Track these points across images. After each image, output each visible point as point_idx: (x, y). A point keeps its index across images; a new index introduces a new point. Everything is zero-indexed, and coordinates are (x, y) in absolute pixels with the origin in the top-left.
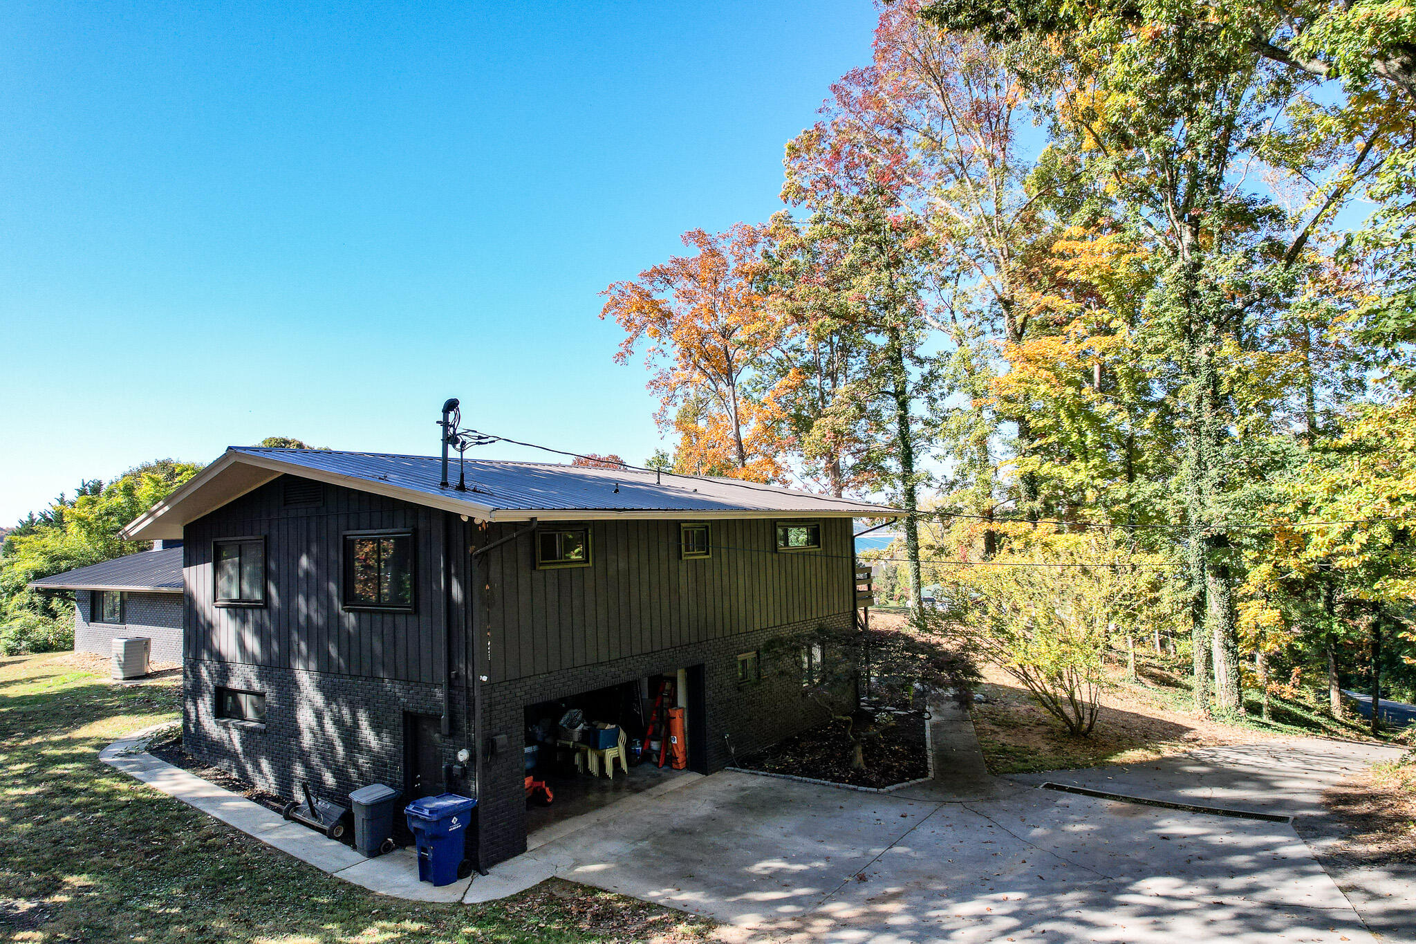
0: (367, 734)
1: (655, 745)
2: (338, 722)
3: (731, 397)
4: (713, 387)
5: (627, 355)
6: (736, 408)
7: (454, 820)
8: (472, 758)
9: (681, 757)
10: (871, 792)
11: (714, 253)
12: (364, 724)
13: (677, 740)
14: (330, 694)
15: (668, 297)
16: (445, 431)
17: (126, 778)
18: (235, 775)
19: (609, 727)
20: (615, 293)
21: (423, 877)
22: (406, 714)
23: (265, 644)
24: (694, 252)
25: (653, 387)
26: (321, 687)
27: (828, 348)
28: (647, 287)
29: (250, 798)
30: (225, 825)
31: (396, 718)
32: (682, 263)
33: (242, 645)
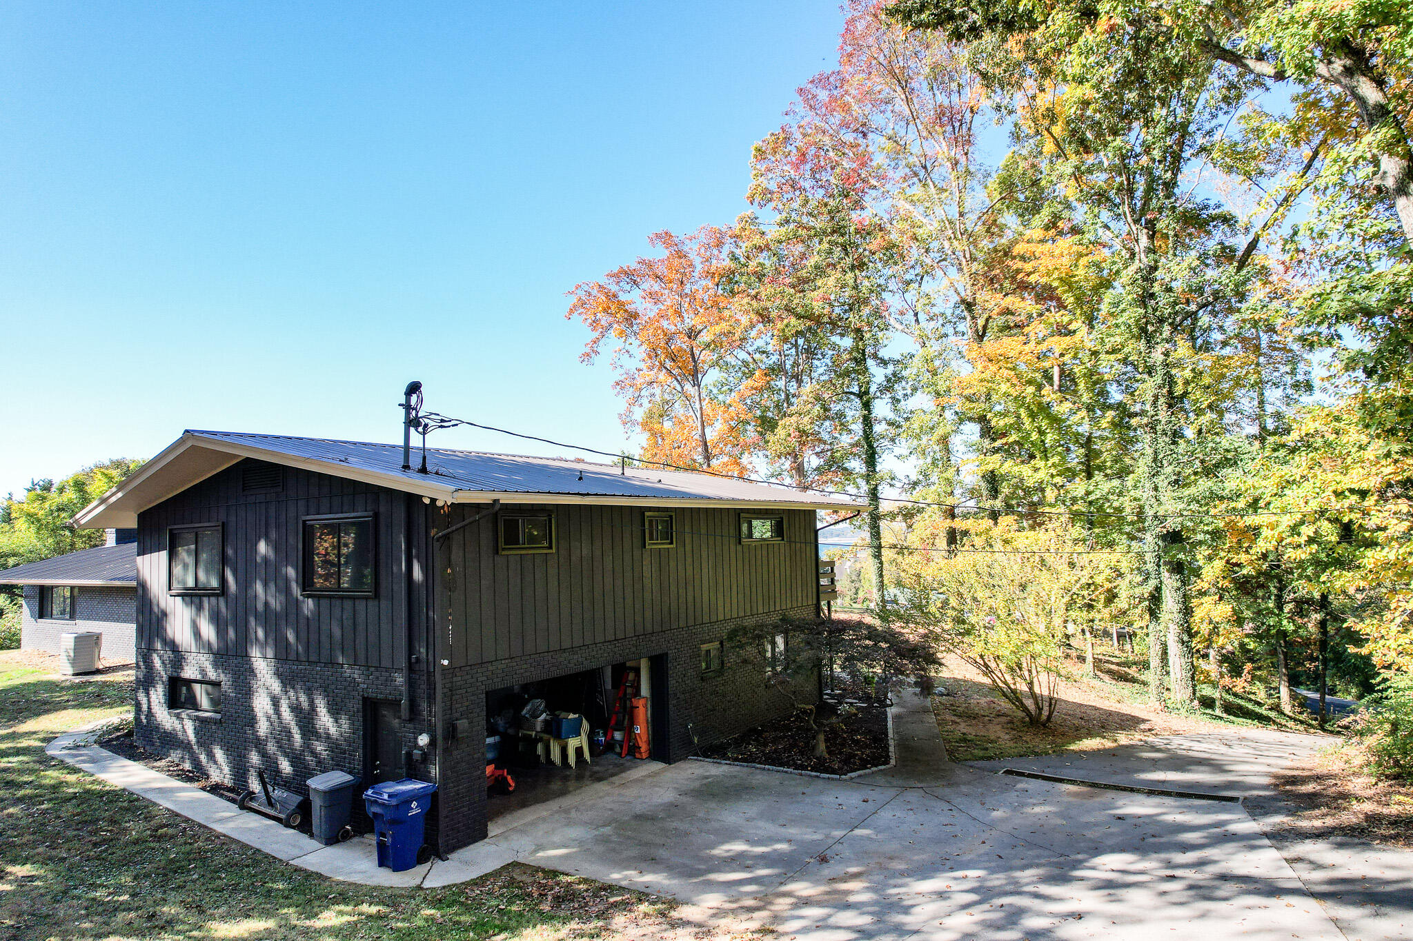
0: (325, 720)
1: (618, 736)
2: (296, 709)
3: (697, 398)
4: (679, 388)
5: (593, 355)
6: (701, 408)
7: (414, 805)
8: (433, 743)
9: (644, 747)
10: (833, 779)
11: (681, 255)
12: (322, 710)
13: (641, 730)
14: (287, 679)
15: (635, 298)
16: (408, 414)
17: (75, 771)
18: (187, 766)
19: (572, 716)
20: (581, 293)
21: (381, 864)
22: (365, 700)
23: (221, 632)
24: (660, 253)
25: (618, 387)
26: (278, 674)
27: (793, 350)
28: (614, 288)
29: (204, 789)
30: (177, 815)
31: (355, 705)
32: (650, 265)
33: (197, 633)
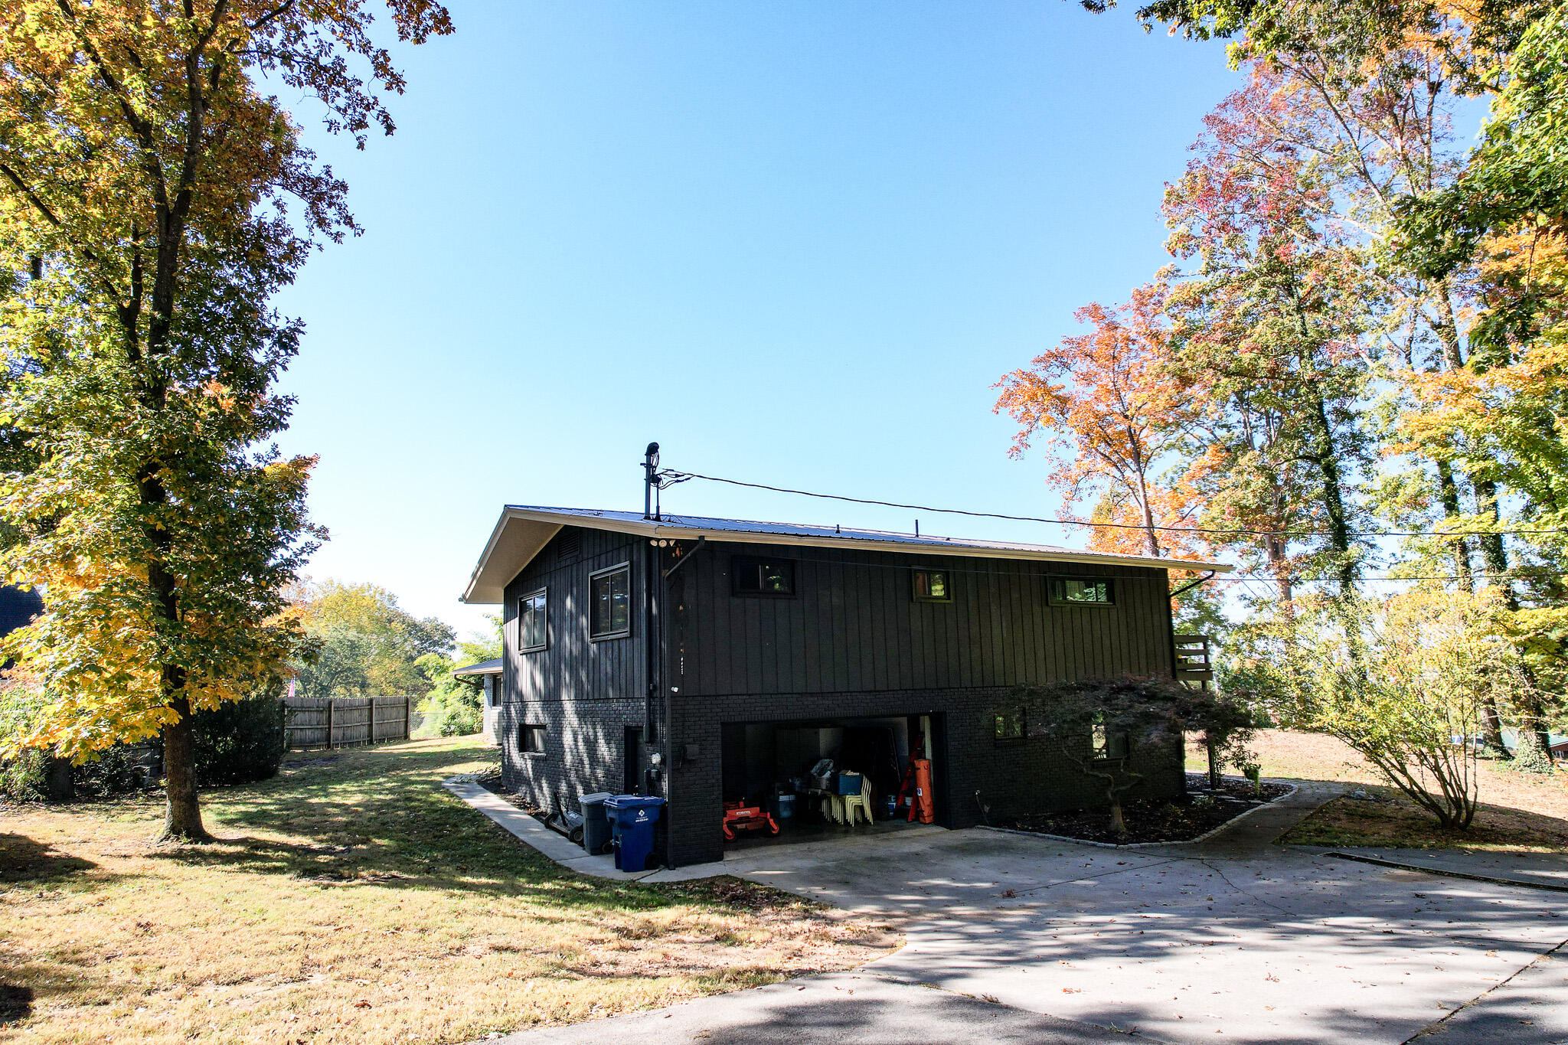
0: (604, 750)
2: (586, 740)
3: (1140, 485)
4: (1118, 474)
5: (1022, 449)
6: (1145, 496)
7: (641, 813)
8: (663, 761)
9: (927, 810)
10: (1108, 848)
11: (1113, 327)
12: (601, 741)
13: (923, 792)
14: (582, 715)
15: (1067, 383)
16: (648, 471)
18: (528, 800)
19: (850, 773)
20: (1009, 384)
21: (618, 867)
22: (627, 729)
23: (546, 680)
24: (1091, 328)
25: (1053, 481)
26: (577, 713)
28: (1041, 375)
29: (530, 814)
31: (620, 734)
32: (1078, 343)
33: (534, 684)
